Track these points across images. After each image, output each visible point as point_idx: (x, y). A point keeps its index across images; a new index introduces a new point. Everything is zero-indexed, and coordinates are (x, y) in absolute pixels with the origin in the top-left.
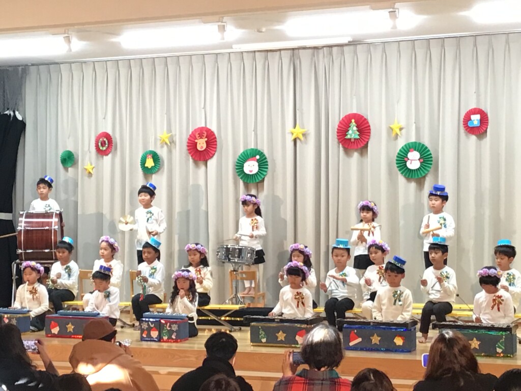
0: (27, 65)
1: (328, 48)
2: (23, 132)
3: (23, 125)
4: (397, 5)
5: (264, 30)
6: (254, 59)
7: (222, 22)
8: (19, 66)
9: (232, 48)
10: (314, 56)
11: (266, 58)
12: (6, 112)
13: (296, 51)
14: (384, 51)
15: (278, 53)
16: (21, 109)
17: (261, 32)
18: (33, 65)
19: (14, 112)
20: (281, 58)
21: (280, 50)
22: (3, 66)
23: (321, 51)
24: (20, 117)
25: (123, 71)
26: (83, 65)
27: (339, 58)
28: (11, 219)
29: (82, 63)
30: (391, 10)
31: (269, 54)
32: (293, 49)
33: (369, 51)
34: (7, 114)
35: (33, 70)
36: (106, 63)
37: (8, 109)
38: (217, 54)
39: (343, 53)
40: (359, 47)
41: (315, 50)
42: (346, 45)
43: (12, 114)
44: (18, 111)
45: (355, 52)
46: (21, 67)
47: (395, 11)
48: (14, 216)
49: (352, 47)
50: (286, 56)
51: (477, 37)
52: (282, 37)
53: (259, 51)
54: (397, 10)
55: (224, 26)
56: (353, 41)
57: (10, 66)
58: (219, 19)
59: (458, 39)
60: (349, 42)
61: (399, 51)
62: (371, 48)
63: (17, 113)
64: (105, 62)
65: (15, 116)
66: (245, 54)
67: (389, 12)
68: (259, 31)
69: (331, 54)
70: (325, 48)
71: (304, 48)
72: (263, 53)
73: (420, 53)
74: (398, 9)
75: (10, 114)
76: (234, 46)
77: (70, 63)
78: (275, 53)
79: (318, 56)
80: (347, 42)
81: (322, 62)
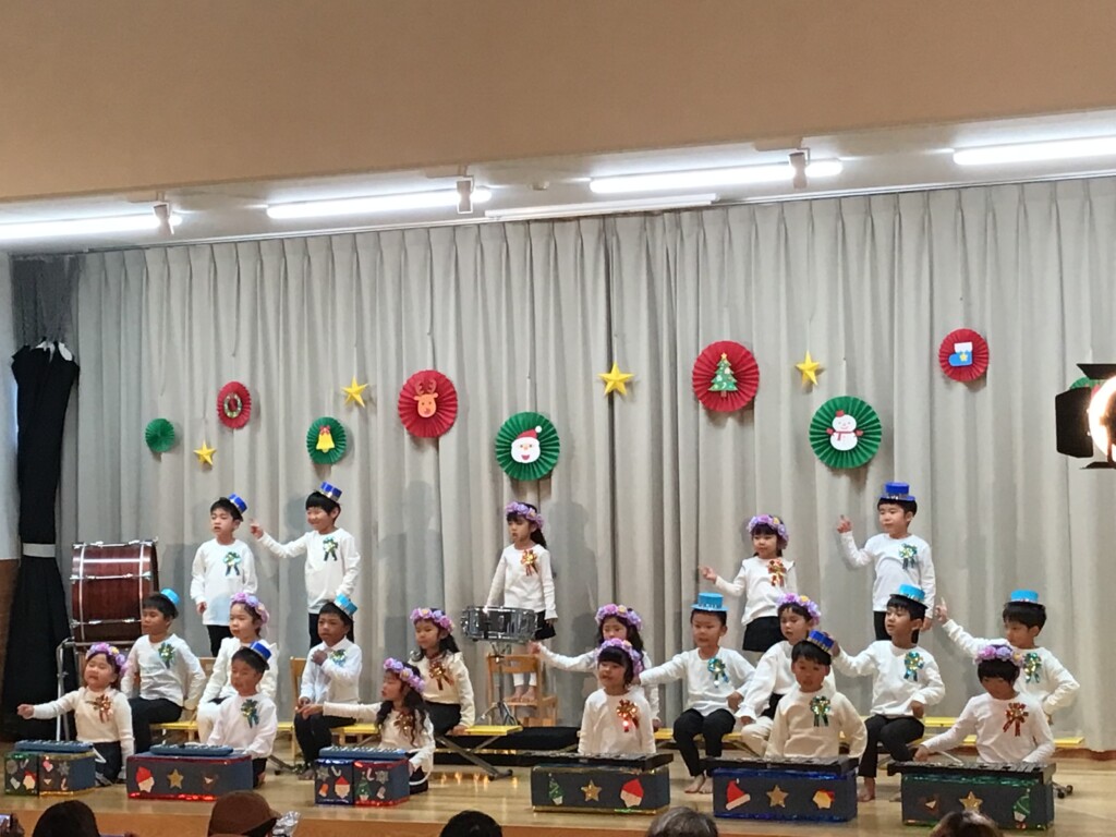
0: (80, 252)
1: (672, 214)
2: (74, 385)
3: (73, 370)
4: (806, 142)
5: (546, 185)
6: (528, 235)
7: (465, 176)
8: (64, 254)
9: (483, 215)
10: (645, 229)
11: (551, 234)
12: (40, 346)
13: (610, 221)
14: (782, 219)
15: (574, 224)
16: (69, 336)
17: (541, 189)
18: (92, 251)
19: (56, 344)
20: (579, 234)
21: (578, 218)
22: (34, 255)
23: (658, 221)
24: (67, 355)
25: (270, 262)
26: (191, 249)
27: (694, 236)
28: (53, 556)
29: (187, 246)
30: (796, 151)
31: (557, 225)
32: (603, 216)
33: (753, 218)
34: (42, 349)
35: (92, 260)
36: (236, 247)
37: (44, 339)
38: (455, 227)
39: (701, 224)
40: (733, 212)
41: (648, 218)
42: (707, 208)
43: (52, 348)
44: (63, 342)
45: (726, 222)
46: (68, 256)
47: (803, 154)
48: (59, 551)
49: (719, 212)
50: (590, 232)
51: (964, 192)
52: (584, 195)
53: (536, 221)
54: (806, 152)
55: (469, 182)
56: (720, 201)
57: (48, 254)
58: (459, 171)
59: (926, 194)
60: (713, 202)
61: (811, 218)
62: (757, 214)
63: (61, 346)
64: (233, 245)
65: (57, 352)
66: (508, 227)
67: (791, 155)
68: (537, 188)
69: (678, 225)
70: (666, 215)
71: (626, 214)
72: (546, 225)
73: (853, 223)
74: (808, 149)
75: (48, 349)
76: (488, 213)
77: (166, 247)
78: (568, 224)
79: (653, 229)
80: (709, 203)
81: (662, 241)
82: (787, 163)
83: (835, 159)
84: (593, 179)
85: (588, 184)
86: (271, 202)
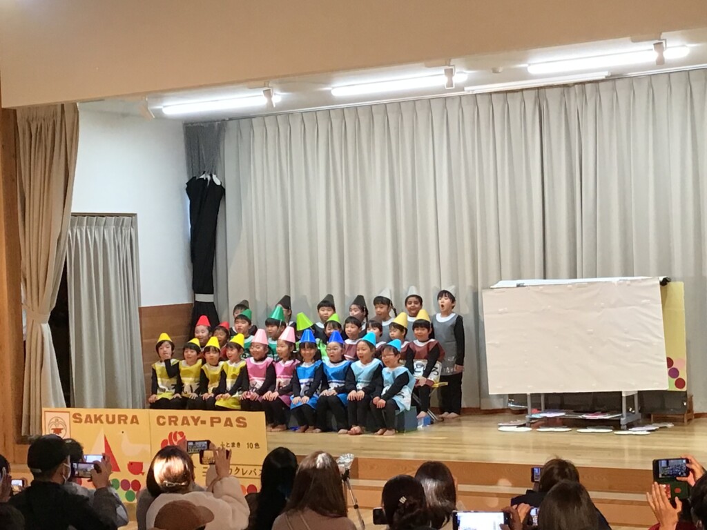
0: (224, 120)
1: (580, 85)
3: (221, 191)
4: (664, 35)
5: (501, 69)
6: (491, 101)
7: (449, 65)
8: (215, 121)
9: (463, 90)
10: (564, 96)
11: (506, 101)
12: (202, 177)
13: (541, 91)
14: (651, 86)
15: (520, 93)
16: (219, 172)
17: (498, 72)
18: (230, 119)
19: (211, 176)
20: (523, 100)
21: (522, 90)
22: (197, 123)
23: (572, 89)
24: (218, 182)
25: (336, 123)
26: (290, 115)
27: (594, 98)
28: (212, 301)
29: (288, 114)
30: (657, 41)
31: (509, 95)
32: (539, 88)
33: (632, 87)
34: (203, 179)
35: (232, 124)
36: (316, 114)
37: (204, 173)
38: (445, 98)
39: (598, 90)
40: (619, 83)
41: (566, 89)
42: (603, 81)
43: (209, 178)
44: (215, 174)
45: (614, 89)
46: (217, 123)
47: (662, 43)
48: (216, 298)
49: (610, 84)
50: (530, 98)
52: (524, 76)
53: (496, 92)
54: (664, 42)
55: (452, 69)
56: (611, 76)
57: (205, 122)
58: (446, 63)
60: (606, 77)
61: (669, 86)
62: (635, 84)
63: (214, 177)
64: (314, 113)
65: (212, 180)
66: (478, 97)
67: (654, 44)
68: (495, 71)
69: (584, 92)
70: (576, 86)
71: (552, 86)
72: (501, 95)
73: (697, 86)
74: (665, 40)
75: (207, 179)
76: (466, 89)
77: (276, 115)
78: (516, 94)
79: (569, 95)
80: (604, 77)
81: (574, 103)
82: (652, 50)
83: (683, 46)
84: (530, 65)
85: (526, 68)
86: (333, 86)
